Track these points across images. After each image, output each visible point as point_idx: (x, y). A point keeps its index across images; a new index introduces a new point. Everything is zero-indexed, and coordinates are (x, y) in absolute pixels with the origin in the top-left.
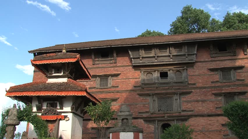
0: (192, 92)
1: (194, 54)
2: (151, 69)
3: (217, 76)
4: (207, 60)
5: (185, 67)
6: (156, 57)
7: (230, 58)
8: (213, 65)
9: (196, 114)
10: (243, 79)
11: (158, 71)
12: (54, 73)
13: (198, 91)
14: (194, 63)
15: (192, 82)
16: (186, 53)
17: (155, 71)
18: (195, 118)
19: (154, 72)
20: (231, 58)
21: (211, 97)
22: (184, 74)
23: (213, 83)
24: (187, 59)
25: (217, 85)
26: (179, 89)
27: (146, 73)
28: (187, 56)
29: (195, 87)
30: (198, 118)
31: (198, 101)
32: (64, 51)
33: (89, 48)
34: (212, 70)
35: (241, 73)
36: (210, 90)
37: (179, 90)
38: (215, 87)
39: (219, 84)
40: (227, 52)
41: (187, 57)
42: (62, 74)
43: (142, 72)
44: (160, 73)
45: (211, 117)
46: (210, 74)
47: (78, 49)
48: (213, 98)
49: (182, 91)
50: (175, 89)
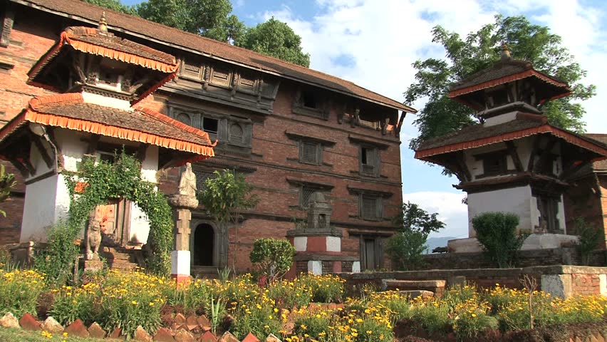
0: (255, 170)
1: (272, 100)
2: (189, 107)
3: (296, 150)
4: (285, 116)
5: (249, 120)
7: (317, 121)
8: (294, 129)
9: (259, 213)
10: (331, 163)
11: (202, 114)
12: (99, 82)
13: (266, 170)
14: (267, 115)
15: (258, 152)
16: (260, 94)
17: (197, 112)
18: (257, 220)
19: (193, 114)
20: (320, 124)
21: (284, 186)
22: (245, 134)
23: (289, 161)
24: (259, 105)
25: (295, 167)
26: (236, 160)
27: (178, 112)
28: (259, 99)
29: (262, 161)
30: (260, 220)
31: (263, 189)
32: (104, 28)
34: (291, 137)
35: (330, 153)
36: (283, 172)
37: (234, 163)
38: (291, 169)
39: (296, 165)
40: (316, 110)
41: (258, 101)
42: (118, 88)
43: (171, 109)
44: (205, 119)
45: (280, 223)
46: (287, 142)
48: (287, 188)
49: (240, 164)
50: (228, 159)
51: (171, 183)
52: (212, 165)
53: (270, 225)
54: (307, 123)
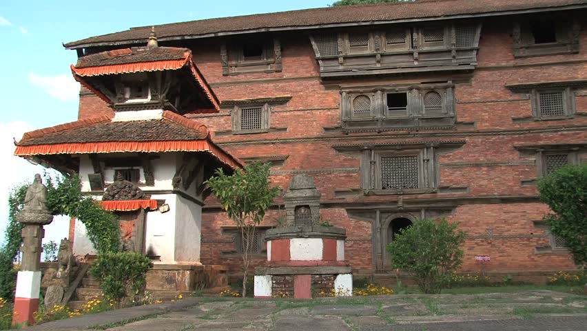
0: (464, 143)
1: (471, 50)
2: (366, 87)
3: (528, 106)
4: (504, 64)
5: (450, 82)
6: (378, 57)
7: (562, 58)
8: (519, 78)
9: (474, 196)
11: (383, 91)
12: (131, 98)
13: (480, 140)
14: (471, 71)
15: (467, 119)
16: (453, 47)
17: (375, 91)
18: (471, 206)
19: (373, 94)
20: (565, 60)
21: (511, 156)
22: (447, 99)
23: (515, 122)
24: (455, 61)
25: (526, 128)
26: (433, 135)
27: (354, 96)
28: (454, 53)
29: (472, 130)
30: (478, 205)
31: (478, 165)
32: (152, 43)
33: (213, 35)
34: (515, 89)
36: (506, 138)
37: (432, 139)
38: (520, 132)
39: (532, 125)
40: (556, 43)
41: (454, 57)
42: (148, 100)
43: (344, 94)
44: (388, 95)
45: (509, 205)
46: (510, 98)
47: (186, 38)
48: (516, 158)
49: (441, 140)
50: (423, 136)
51: (351, 176)
52: (401, 147)
53: (492, 211)
54: (541, 65)
